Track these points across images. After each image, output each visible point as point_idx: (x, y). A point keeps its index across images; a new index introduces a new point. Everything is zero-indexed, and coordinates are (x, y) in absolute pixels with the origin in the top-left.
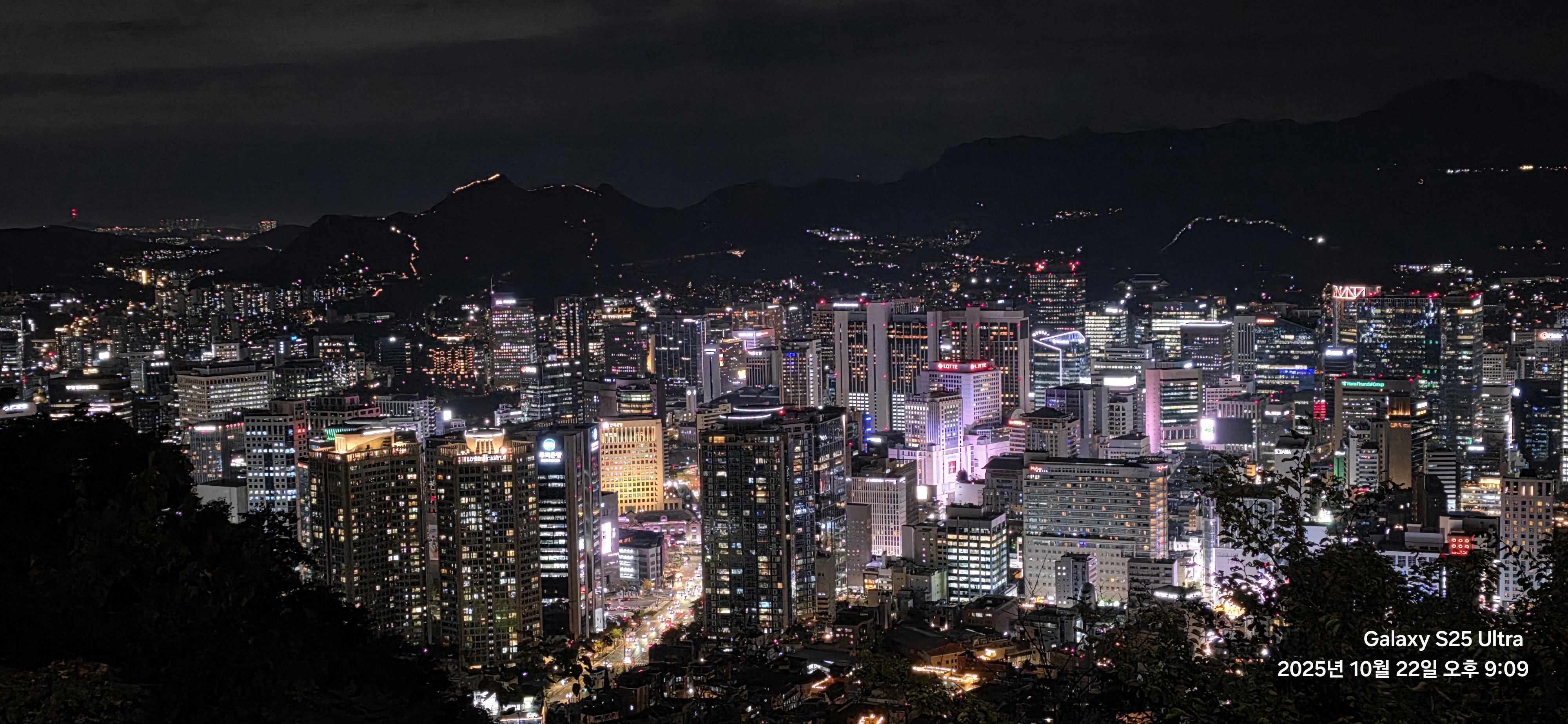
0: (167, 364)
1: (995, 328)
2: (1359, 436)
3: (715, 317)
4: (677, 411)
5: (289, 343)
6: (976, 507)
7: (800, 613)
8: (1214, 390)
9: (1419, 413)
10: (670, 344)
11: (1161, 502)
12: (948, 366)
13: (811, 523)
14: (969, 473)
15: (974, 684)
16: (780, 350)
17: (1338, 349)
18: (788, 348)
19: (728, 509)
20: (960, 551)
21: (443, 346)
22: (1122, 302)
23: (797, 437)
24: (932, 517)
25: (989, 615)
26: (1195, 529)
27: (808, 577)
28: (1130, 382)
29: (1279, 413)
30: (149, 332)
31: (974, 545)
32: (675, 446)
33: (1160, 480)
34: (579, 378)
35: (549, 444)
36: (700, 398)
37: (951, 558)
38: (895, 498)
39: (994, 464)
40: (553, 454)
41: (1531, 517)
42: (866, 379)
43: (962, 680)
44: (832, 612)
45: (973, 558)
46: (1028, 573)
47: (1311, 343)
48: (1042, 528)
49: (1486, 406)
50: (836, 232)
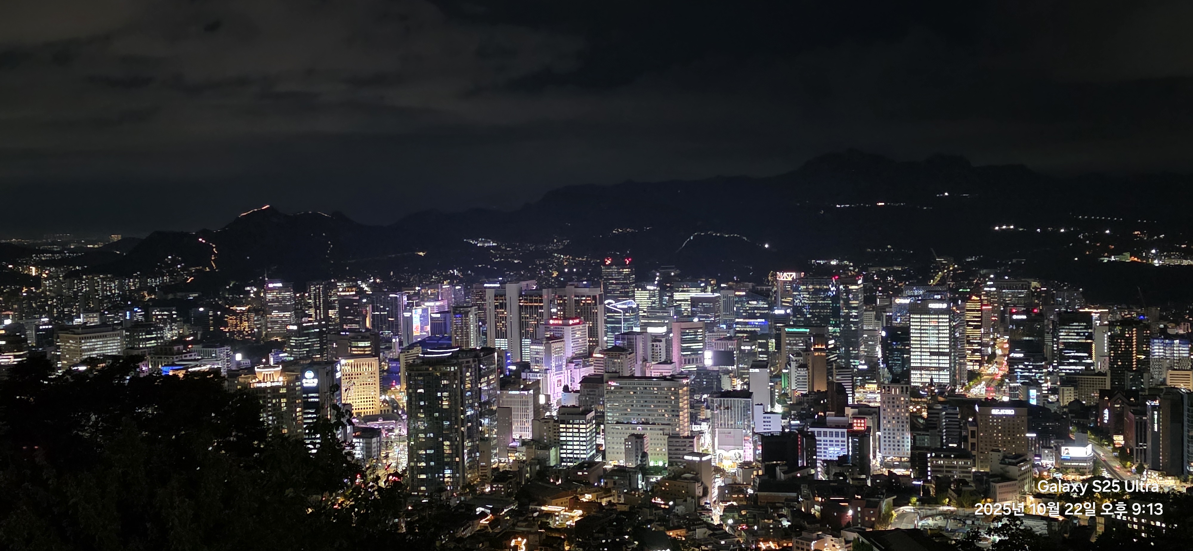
0: (50, 327)
1: (584, 298)
2: (796, 361)
3: (409, 293)
4: (386, 352)
5: (133, 312)
6: (577, 407)
7: (469, 476)
8: (711, 334)
9: (830, 347)
10: (381, 310)
11: (686, 402)
12: (556, 322)
13: (476, 419)
14: (570, 386)
15: (580, 516)
16: (452, 313)
17: (781, 309)
18: (457, 312)
19: (424, 413)
20: (568, 434)
21: (234, 313)
22: (656, 282)
23: (468, 367)
24: (548, 414)
25: (586, 473)
26: (704, 417)
27: (475, 453)
28: (663, 330)
29: (749, 348)
30: (39, 307)
31: (576, 430)
32: (385, 373)
33: (685, 388)
34: (324, 332)
35: (309, 374)
36: (401, 343)
37: (562, 439)
38: (526, 403)
39: (585, 381)
40: (312, 380)
41: (898, 406)
42: (506, 331)
43: (572, 514)
44: (489, 474)
45: (575, 439)
46: (607, 446)
47: (767, 306)
48: (615, 419)
49: (866, 341)
50: (482, 241)
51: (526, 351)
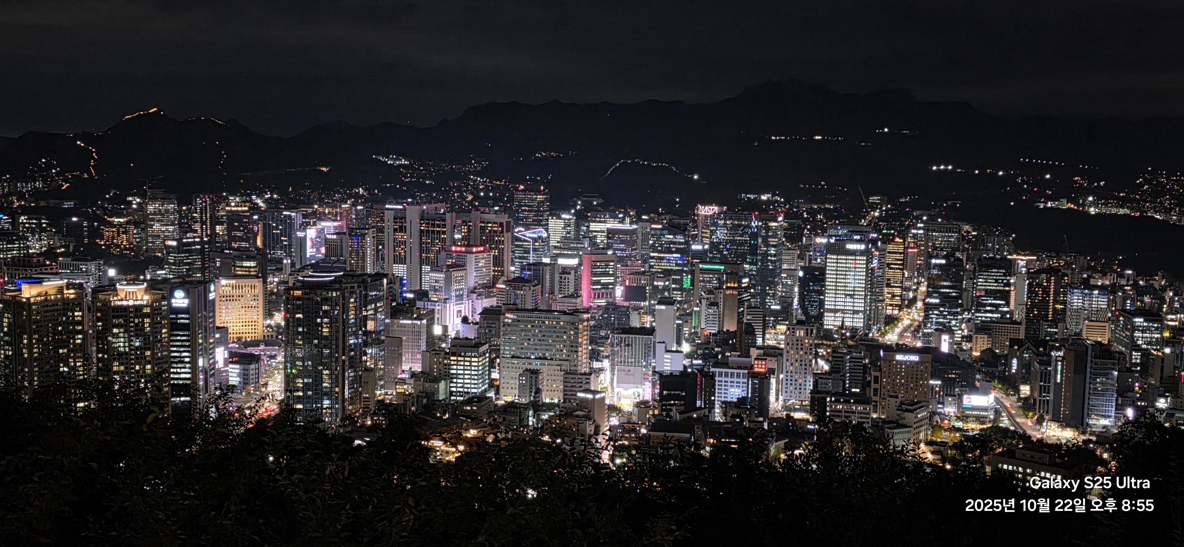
51: (426, 278)
